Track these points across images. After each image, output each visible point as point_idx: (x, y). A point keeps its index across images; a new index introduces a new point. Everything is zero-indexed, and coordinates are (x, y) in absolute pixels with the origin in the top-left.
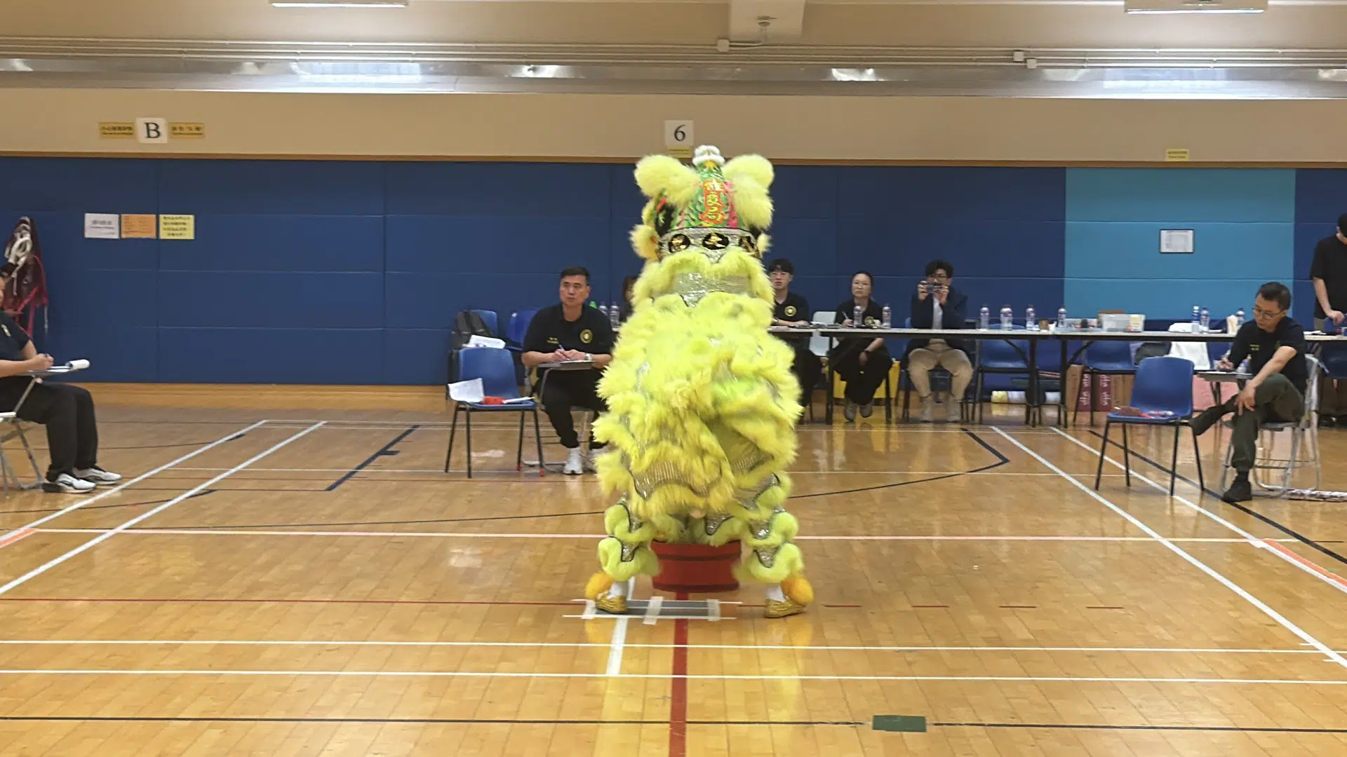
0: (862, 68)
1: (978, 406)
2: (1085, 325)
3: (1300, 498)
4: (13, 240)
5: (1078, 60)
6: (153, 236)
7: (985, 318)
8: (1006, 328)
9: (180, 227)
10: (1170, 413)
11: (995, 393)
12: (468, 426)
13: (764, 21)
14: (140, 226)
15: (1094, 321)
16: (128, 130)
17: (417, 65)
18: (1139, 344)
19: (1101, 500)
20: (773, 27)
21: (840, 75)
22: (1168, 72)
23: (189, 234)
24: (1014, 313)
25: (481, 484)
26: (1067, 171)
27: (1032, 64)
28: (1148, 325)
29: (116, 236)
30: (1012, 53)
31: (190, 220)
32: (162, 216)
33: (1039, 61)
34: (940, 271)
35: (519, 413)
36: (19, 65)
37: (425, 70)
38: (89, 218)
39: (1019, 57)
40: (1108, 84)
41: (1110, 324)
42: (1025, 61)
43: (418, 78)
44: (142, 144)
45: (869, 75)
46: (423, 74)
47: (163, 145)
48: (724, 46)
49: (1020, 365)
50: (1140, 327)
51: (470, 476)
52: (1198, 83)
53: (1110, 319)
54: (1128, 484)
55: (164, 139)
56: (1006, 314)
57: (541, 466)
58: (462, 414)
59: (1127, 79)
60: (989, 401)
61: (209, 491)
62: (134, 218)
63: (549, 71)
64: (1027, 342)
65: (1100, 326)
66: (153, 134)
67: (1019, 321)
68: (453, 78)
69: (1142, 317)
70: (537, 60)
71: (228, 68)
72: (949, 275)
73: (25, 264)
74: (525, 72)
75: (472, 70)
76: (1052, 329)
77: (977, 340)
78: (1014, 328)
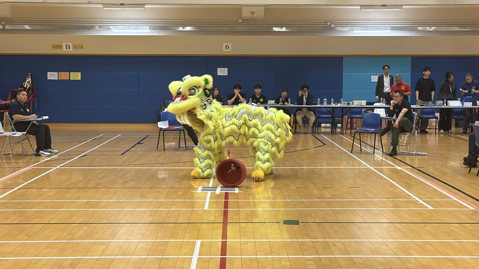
0: (282, 27)
1: (317, 128)
2: (348, 104)
3: (412, 155)
4: (26, 80)
5: (347, 25)
6: (68, 79)
7: (319, 102)
8: (325, 105)
9: (76, 76)
10: (373, 130)
11: (322, 124)
12: (164, 135)
13: (253, 13)
14: (64, 76)
15: (351, 103)
16: (60, 47)
17: (148, 27)
18: (365, 109)
19: (353, 156)
20: (255, 15)
21: (276, 29)
22: (373, 28)
23: (79, 78)
24: (327, 101)
25: (167, 153)
26: (343, 58)
27: (333, 26)
28: (367, 104)
29: (57, 79)
30: (327, 22)
31: (79, 74)
32: (71, 73)
33: (335, 25)
34: (305, 89)
35: (179, 131)
36: (27, 27)
37: (151, 28)
38: (49, 73)
39: (329, 23)
40: (355, 32)
41: (356, 103)
42: (331, 25)
43: (148, 31)
44: (64, 51)
45: (284, 29)
46: (149, 29)
47: (71, 51)
48: (240, 21)
49: (329, 116)
50: (365, 104)
51: (164, 150)
52: (382, 31)
53: (357, 102)
54: (361, 151)
55: (71, 49)
56: (325, 101)
57: (186, 147)
58: (162, 132)
59: (361, 30)
60: (320, 127)
61: (85, 155)
62: (62, 73)
63: (188, 28)
64: (331, 109)
65: (353, 104)
66: (68, 48)
67: (329, 103)
68: (160, 30)
69: (366, 101)
70: (184, 26)
71: (91, 28)
72: (308, 89)
73: (29, 87)
74: (181, 29)
75: (165, 28)
76: (339, 105)
77: (317, 109)
78: (327, 105)
